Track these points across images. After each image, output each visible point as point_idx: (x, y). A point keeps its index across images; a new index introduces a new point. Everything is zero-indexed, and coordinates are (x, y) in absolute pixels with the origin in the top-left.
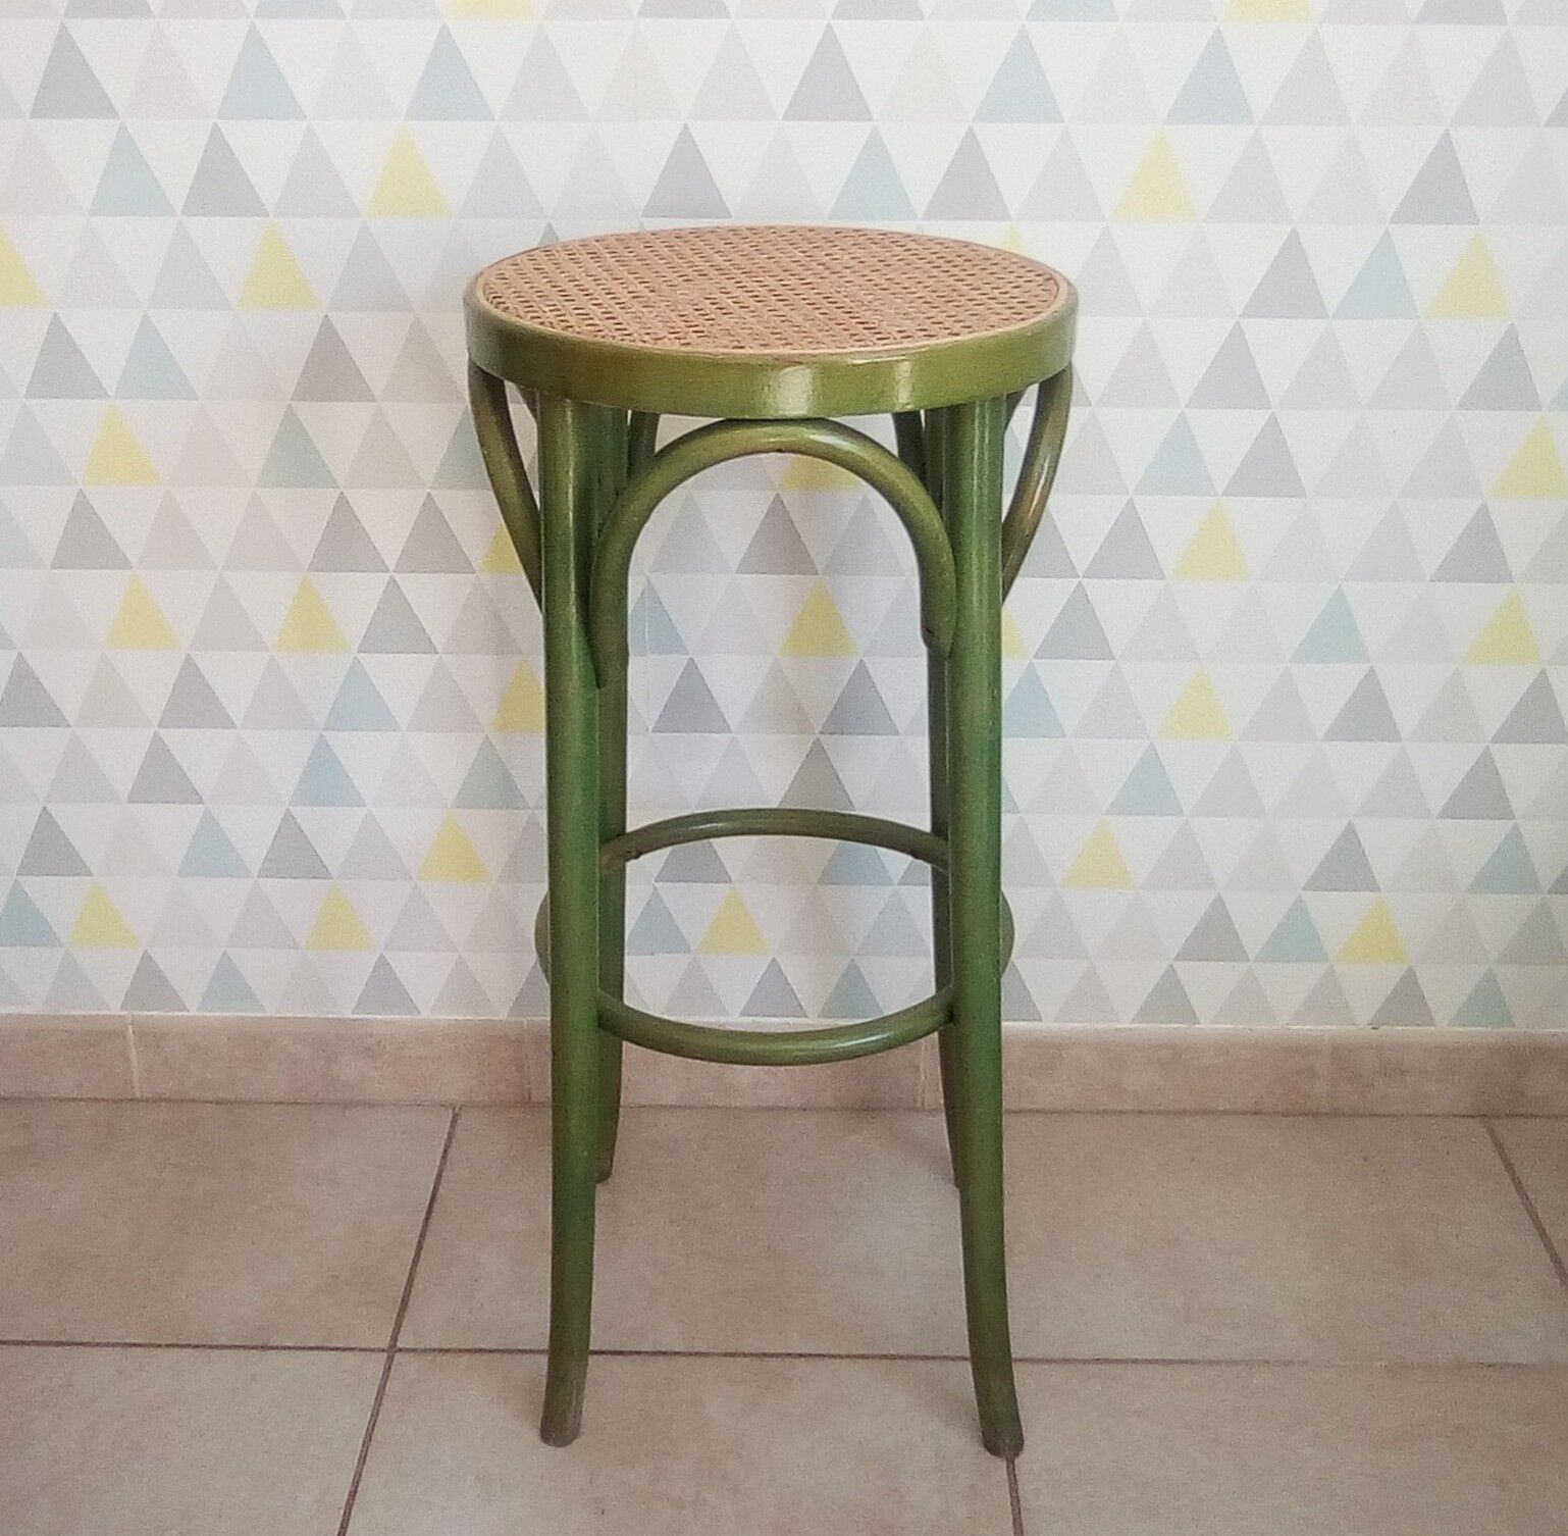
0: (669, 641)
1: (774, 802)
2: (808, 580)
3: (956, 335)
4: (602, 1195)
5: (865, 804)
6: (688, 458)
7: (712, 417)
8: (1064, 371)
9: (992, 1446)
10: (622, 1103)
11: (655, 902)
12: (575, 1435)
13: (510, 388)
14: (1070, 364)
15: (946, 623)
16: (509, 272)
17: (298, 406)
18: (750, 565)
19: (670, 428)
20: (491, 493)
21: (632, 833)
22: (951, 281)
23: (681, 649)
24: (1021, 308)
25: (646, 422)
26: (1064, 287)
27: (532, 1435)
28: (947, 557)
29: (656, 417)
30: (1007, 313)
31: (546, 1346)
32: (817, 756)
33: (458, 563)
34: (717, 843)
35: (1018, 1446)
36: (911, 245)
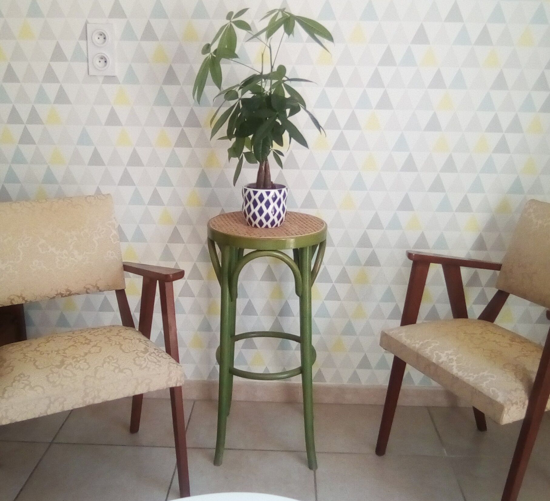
0: (245, 296)
1: (267, 330)
2: (275, 283)
3: (302, 234)
4: (228, 419)
5: (287, 330)
6: (250, 257)
7: (254, 249)
8: (324, 241)
9: (310, 468)
10: (232, 400)
11: (240, 353)
12: (221, 464)
13: (215, 243)
14: (326, 239)
15: (300, 290)
16: (216, 220)
17: (169, 244)
18: (262, 280)
19: (246, 251)
20: (211, 263)
21: (237, 336)
22: (302, 223)
23: (248, 297)
24: (315, 229)
25: (241, 251)
26: (325, 224)
27: (212, 464)
28: (300, 277)
29: (243, 250)
30: (312, 230)
31: (215, 447)
32: (277, 321)
33: (201, 278)
34: (254, 339)
35: (316, 467)
36: (296, 215)
